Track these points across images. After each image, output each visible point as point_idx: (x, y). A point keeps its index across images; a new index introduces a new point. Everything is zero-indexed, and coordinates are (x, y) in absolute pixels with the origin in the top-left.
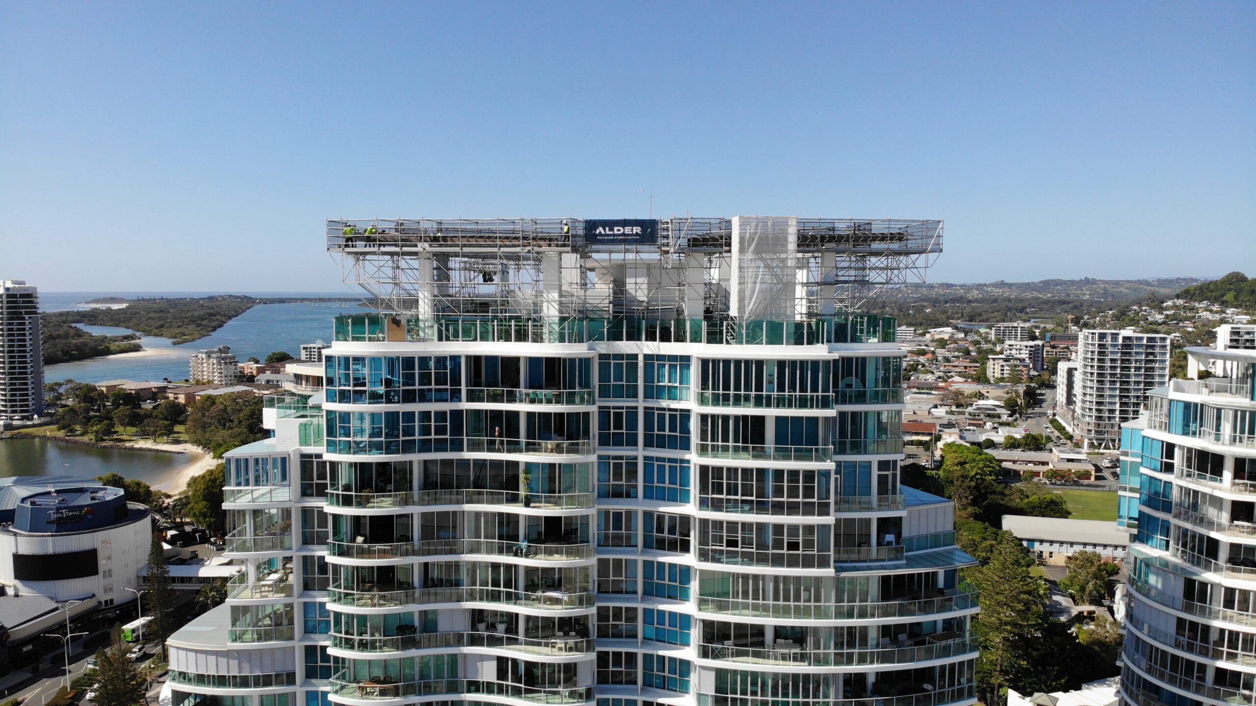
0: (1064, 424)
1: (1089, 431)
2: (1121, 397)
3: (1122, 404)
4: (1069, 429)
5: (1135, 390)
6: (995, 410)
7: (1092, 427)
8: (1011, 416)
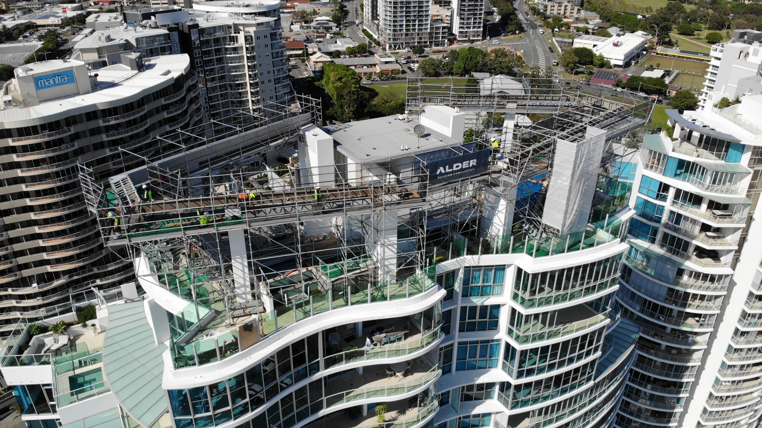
0: (371, 33)
1: (390, 39)
2: (406, 16)
3: (407, 21)
4: (375, 36)
5: (414, 11)
6: (328, 24)
7: (391, 37)
8: (337, 27)
